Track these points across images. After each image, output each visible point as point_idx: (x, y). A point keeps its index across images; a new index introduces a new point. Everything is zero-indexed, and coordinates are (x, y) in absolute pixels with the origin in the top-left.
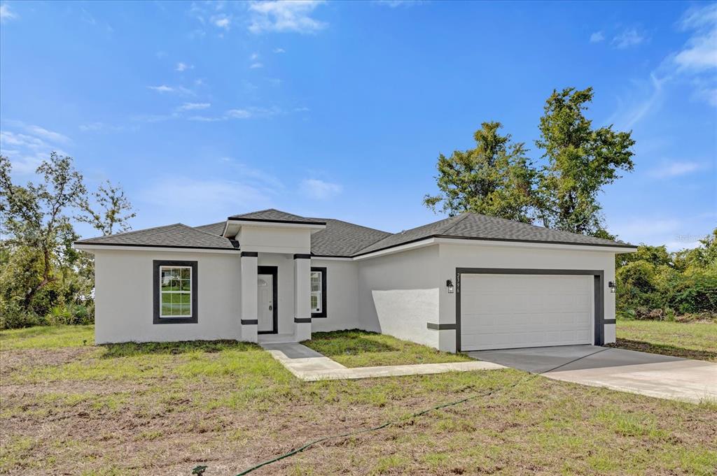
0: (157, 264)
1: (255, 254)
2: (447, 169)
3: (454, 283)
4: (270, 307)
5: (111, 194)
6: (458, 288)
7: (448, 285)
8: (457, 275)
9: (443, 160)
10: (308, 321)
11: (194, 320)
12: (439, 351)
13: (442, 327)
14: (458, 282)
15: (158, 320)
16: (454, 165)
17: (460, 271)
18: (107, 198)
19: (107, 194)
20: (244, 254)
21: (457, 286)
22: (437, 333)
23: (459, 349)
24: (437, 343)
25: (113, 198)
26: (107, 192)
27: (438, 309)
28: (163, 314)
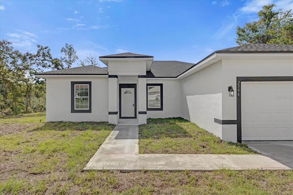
0: (73, 83)
1: (116, 76)
2: (241, 33)
3: (235, 88)
4: (133, 105)
5: (91, 59)
6: (239, 92)
7: (229, 90)
8: (237, 83)
9: (239, 29)
10: (145, 113)
11: (90, 111)
12: (221, 141)
13: (225, 122)
14: (239, 88)
15: (73, 111)
16: (246, 30)
17: (240, 80)
18: (90, 61)
19: (90, 60)
20: (110, 76)
21: (237, 91)
22: (221, 126)
23: (239, 140)
24: (221, 133)
25: (92, 61)
26: (90, 59)
27: (221, 109)
28: (76, 108)
